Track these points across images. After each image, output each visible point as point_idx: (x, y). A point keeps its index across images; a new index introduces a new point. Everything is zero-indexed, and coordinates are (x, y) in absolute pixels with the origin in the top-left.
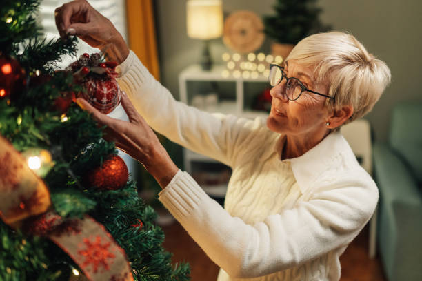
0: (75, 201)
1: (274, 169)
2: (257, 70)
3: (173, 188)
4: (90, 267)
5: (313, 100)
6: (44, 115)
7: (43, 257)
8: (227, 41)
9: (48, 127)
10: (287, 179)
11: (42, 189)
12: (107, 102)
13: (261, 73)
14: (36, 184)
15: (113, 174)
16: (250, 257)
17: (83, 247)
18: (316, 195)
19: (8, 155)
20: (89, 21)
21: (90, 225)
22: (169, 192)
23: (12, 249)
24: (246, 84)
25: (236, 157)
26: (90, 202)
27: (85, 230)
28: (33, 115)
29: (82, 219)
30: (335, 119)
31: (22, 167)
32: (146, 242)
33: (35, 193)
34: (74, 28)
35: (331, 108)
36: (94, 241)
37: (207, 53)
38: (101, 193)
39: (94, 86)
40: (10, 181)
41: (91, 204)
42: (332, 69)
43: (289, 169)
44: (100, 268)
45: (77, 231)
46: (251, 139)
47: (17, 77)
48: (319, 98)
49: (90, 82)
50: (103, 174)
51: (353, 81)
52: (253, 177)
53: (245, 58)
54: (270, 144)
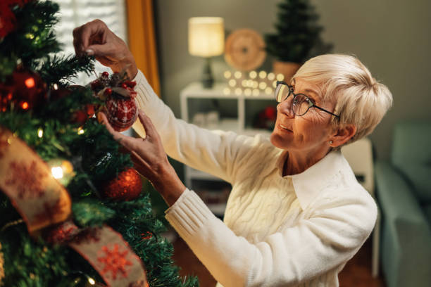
0: (94, 210)
1: (275, 185)
2: (258, 88)
3: (180, 207)
4: (109, 273)
5: (319, 116)
6: (65, 127)
7: (64, 264)
8: (228, 58)
9: (68, 139)
10: (287, 195)
11: (65, 197)
12: (127, 121)
13: (262, 91)
14: (59, 193)
15: (128, 185)
16: (253, 277)
17: (102, 255)
18: (318, 213)
19: (34, 164)
20: (105, 42)
21: (108, 234)
22: (176, 210)
23: (34, 256)
24: (248, 102)
25: (235, 174)
26: (109, 210)
27: (103, 239)
28: (55, 127)
29: (101, 228)
30: (339, 137)
31: (46, 175)
32: (160, 253)
33: (58, 201)
34: (92, 49)
35: (335, 125)
36: (112, 248)
37: (208, 71)
38: (116, 204)
39: (116, 105)
40: (37, 189)
41: (110, 213)
42: (339, 88)
43: (290, 185)
44: (119, 275)
45: (97, 240)
46: (251, 155)
47: (40, 90)
48: (325, 116)
49: (111, 101)
50: (119, 185)
51: (358, 101)
52: (253, 192)
53: (247, 76)
54: (270, 160)
